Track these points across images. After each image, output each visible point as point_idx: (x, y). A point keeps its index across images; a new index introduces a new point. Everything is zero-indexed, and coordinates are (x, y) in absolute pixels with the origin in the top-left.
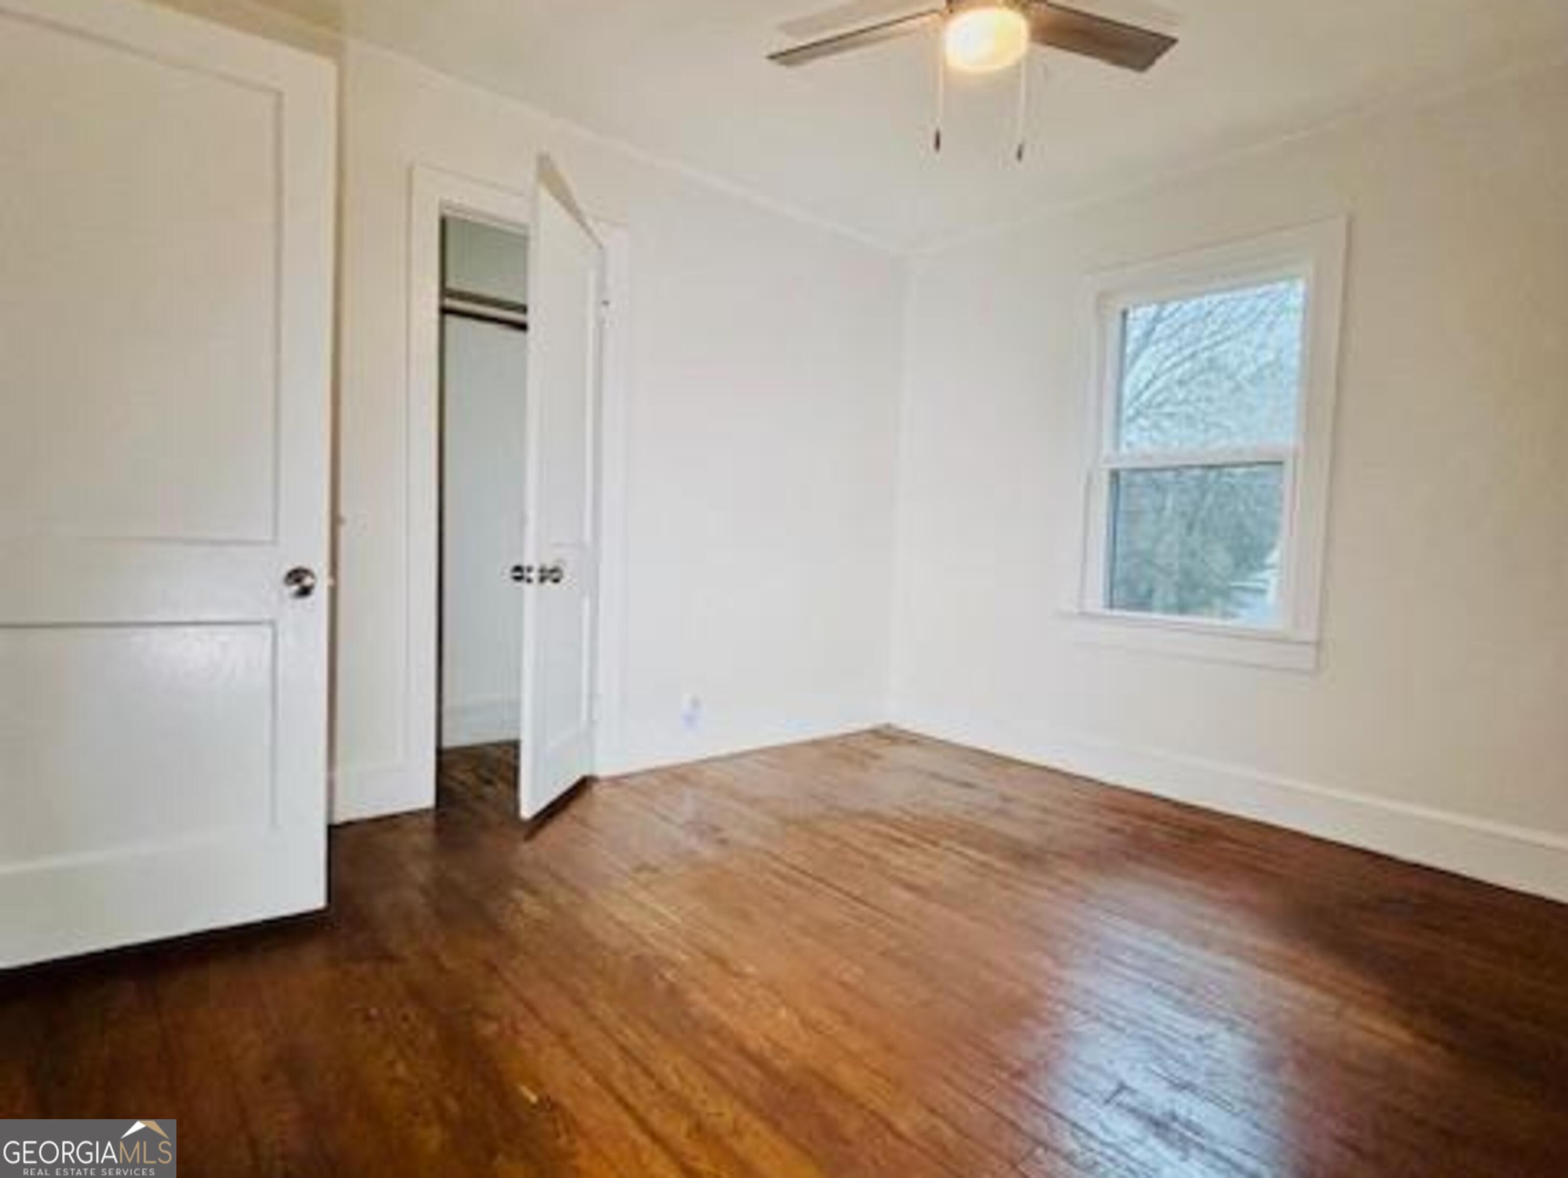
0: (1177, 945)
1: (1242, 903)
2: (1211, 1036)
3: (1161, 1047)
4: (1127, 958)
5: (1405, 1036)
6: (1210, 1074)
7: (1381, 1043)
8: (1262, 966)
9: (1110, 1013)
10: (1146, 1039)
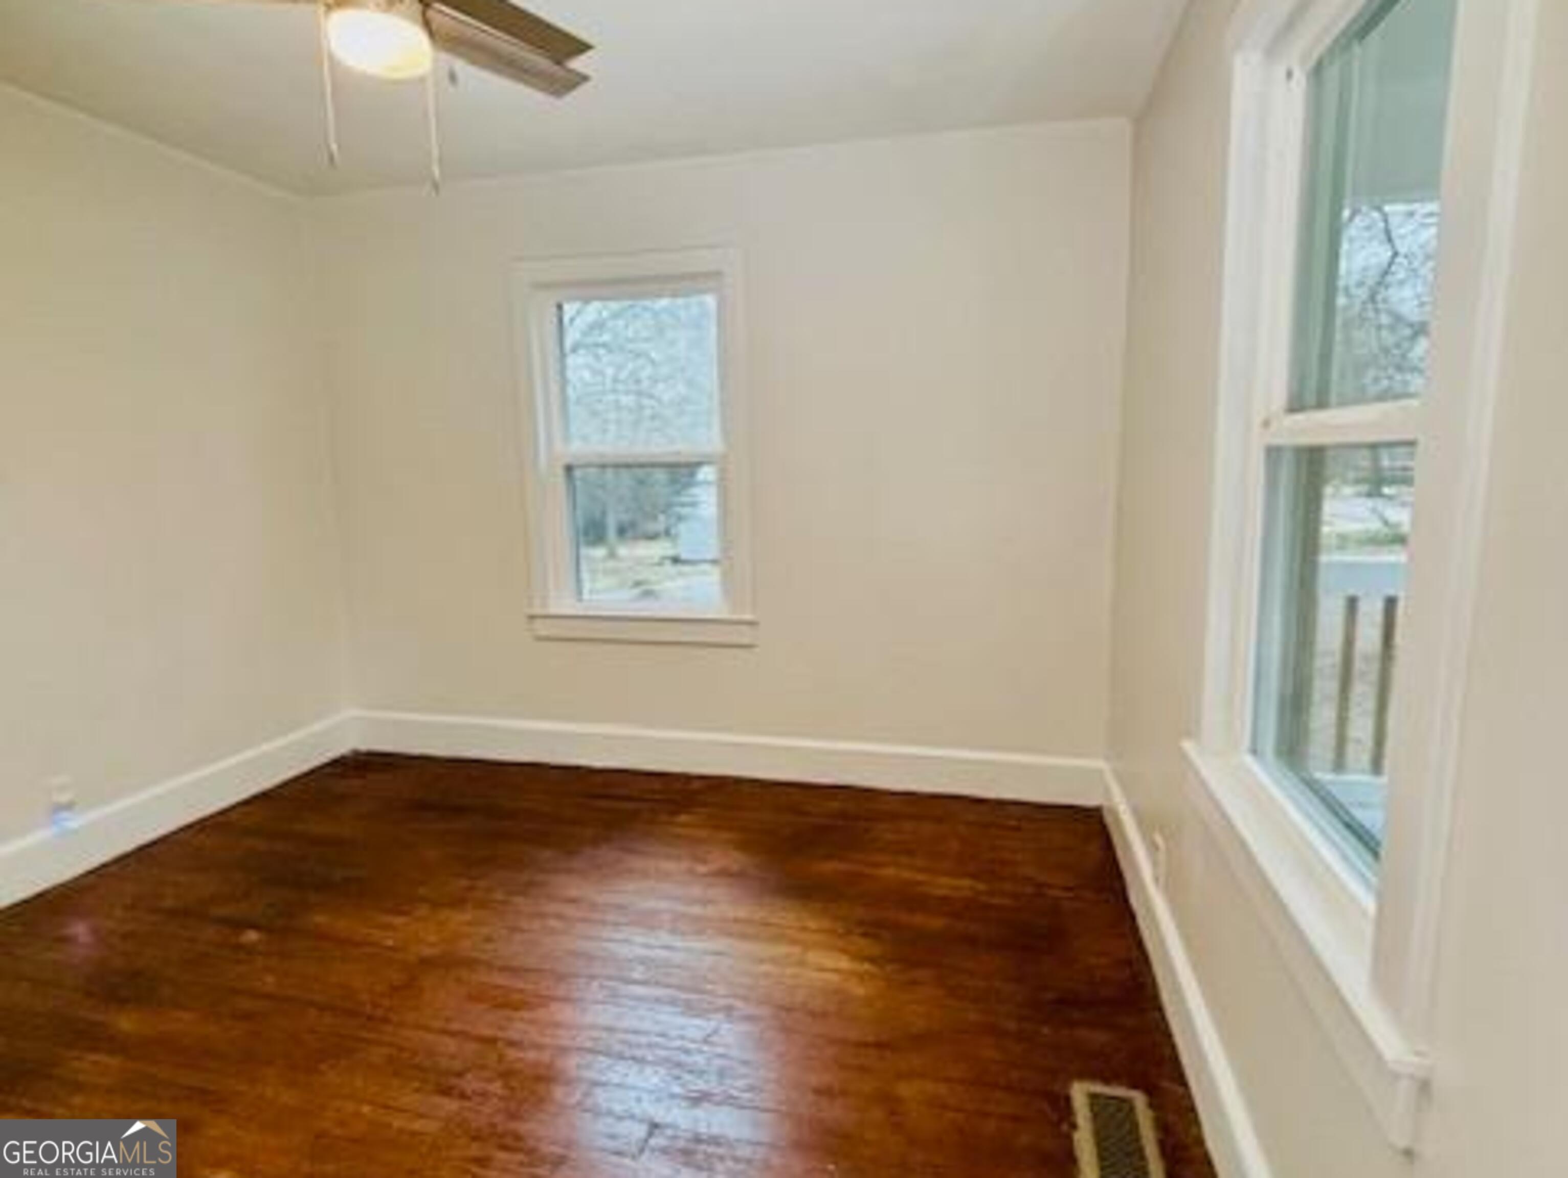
0: (678, 943)
1: (723, 873)
2: (716, 1032)
3: (679, 1065)
4: (638, 973)
5: (844, 963)
6: (722, 1074)
7: (834, 978)
8: (744, 937)
9: (630, 1045)
10: (666, 1061)
